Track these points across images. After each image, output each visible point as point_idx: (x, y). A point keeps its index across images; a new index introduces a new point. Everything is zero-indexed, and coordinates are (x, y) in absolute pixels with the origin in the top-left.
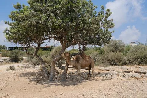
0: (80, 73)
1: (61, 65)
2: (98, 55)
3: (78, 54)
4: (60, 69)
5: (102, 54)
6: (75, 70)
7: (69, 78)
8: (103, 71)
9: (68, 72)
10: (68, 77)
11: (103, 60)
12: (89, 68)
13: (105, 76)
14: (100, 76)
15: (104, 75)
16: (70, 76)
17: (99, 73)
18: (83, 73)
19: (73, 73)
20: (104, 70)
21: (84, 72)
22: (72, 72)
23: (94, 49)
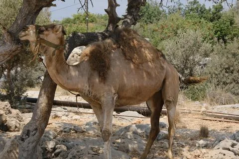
0: (112, 130)
1: (21, 90)
2: (207, 46)
3: (104, 37)
4: (14, 111)
5: (225, 42)
6: (87, 117)
7: (57, 155)
8: (226, 124)
9: (54, 124)
10: (54, 149)
11: (227, 70)
12: (155, 105)
13: (233, 145)
14: (206, 146)
15: (228, 143)
16: (64, 141)
17: (204, 133)
18: (127, 129)
19: (77, 130)
20: (229, 118)
21: (134, 127)
22: (77, 123)
23: (186, 14)
